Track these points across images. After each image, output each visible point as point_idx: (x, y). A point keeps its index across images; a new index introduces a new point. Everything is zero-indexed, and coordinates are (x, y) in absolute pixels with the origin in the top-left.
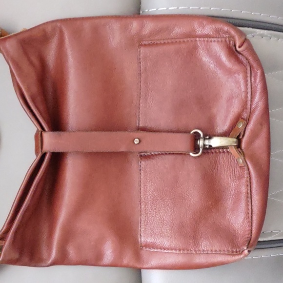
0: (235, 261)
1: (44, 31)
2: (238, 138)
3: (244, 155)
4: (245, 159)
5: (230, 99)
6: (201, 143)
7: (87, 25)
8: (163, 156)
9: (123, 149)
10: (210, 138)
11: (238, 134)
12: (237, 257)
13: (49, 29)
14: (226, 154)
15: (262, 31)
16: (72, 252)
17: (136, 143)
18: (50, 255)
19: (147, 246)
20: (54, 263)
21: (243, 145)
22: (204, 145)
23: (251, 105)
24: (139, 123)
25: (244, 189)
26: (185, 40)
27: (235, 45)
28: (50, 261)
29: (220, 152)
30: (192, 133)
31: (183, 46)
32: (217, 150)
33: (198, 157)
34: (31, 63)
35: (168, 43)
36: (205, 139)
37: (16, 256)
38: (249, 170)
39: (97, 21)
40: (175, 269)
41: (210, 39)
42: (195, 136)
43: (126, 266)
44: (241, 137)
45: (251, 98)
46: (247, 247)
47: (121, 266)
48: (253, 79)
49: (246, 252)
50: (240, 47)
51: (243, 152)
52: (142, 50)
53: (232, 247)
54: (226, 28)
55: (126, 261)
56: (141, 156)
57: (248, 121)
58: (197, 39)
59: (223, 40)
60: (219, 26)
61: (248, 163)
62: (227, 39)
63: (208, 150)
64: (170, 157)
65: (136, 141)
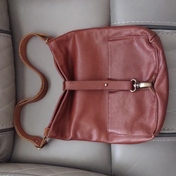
0: (149, 141)
1: (67, 36)
2: (152, 83)
3: (155, 91)
4: (155, 93)
5: (149, 64)
6: (135, 86)
7: (85, 33)
8: (119, 92)
9: (100, 88)
10: (139, 83)
11: (152, 81)
12: (149, 139)
13: (69, 35)
14: (148, 91)
15: (168, 31)
16: (79, 135)
17: (105, 86)
18: (70, 135)
19: (111, 133)
20: (71, 139)
21: (155, 86)
22: (137, 87)
23: (158, 67)
24: (108, 77)
25: (155, 107)
26: (128, 37)
27: (149, 40)
28: (70, 138)
29: (145, 90)
30: (131, 81)
31: (127, 40)
32: (144, 89)
33: (134, 92)
34: (61, 51)
35: (121, 39)
36: (137, 84)
37: (55, 135)
38: (157, 98)
39: (90, 31)
40: (124, 144)
41: (139, 37)
42: (133, 82)
43: (103, 142)
44: (153, 83)
45: (158, 64)
46: (154, 134)
47: (100, 142)
48: (158, 55)
49: (153, 136)
50: (150, 40)
51: (155, 90)
52: (109, 43)
53: (148, 134)
54: (145, 32)
55: (102, 140)
56: (109, 92)
57: (157, 75)
58: (134, 37)
59: (144, 37)
60: (142, 30)
61: (157, 95)
62: (146, 37)
63: (139, 89)
64: (122, 92)
65: (106, 85)
